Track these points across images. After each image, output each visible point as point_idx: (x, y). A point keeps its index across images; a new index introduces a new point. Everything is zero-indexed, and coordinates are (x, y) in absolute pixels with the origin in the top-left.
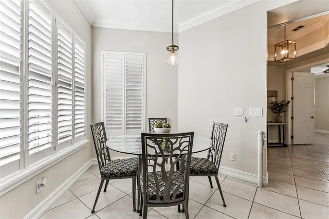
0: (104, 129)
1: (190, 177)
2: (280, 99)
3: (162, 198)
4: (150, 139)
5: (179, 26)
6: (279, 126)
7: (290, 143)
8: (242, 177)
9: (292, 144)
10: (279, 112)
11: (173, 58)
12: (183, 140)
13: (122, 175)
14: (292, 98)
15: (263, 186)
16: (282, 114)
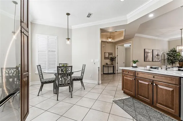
0: (40, 67)
1: (74, 81)
2: (113, 56)
3: (63, 84)
4: (60, 68)
5: (72, 27)
6: (113, 66)
7: (116, 73)
8: (93, 83)
9: (117, 73)
10: (113, 61)
11: (68, 42)
12: (69, 68)
13: (50, 82)
14: (117, 56)
15: (99, 84)
16: (114, 62)
